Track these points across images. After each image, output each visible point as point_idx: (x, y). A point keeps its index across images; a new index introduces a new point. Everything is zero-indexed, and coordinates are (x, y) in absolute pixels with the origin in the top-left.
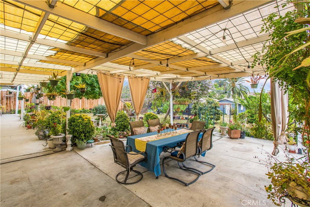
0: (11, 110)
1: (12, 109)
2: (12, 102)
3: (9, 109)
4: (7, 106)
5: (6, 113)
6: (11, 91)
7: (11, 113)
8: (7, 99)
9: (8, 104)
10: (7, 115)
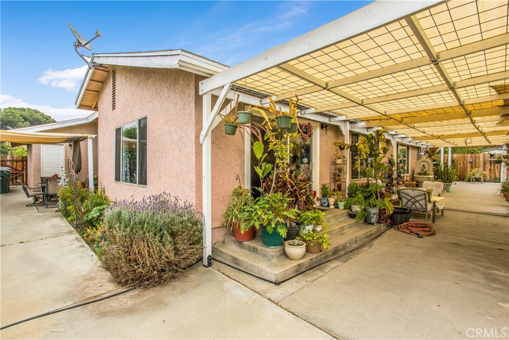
0: (496, 178)
1: (497, 176)
2: (497, 167)
3: (493, 177)
4: (491, 172)
5: (490, 181)
6: (493, 154)
7: (496, 182)
8: (491, 163)
9: (492, 171)
10: (490, 183)
